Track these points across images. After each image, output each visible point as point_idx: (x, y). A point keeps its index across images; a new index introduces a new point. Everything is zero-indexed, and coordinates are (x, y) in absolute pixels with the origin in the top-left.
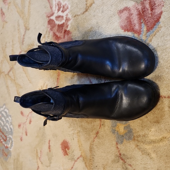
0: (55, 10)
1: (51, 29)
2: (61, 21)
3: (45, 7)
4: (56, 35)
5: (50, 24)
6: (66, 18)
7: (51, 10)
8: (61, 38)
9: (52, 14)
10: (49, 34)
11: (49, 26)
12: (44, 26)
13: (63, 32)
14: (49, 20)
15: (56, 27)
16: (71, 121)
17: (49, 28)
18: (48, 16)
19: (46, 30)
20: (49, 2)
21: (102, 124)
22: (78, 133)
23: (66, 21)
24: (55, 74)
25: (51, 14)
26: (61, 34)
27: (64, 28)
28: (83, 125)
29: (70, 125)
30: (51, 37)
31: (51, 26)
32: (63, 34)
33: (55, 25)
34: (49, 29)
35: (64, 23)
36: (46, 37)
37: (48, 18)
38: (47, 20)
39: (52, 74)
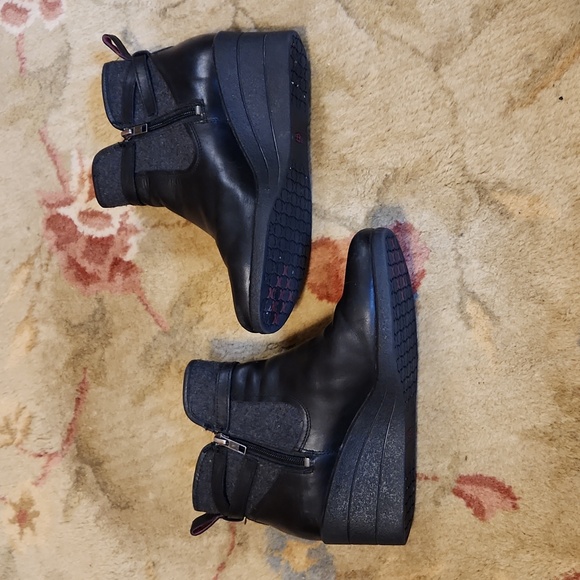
0: (79, 192)
1: (59, 246)
2: (99, 229)
3: (38, 173)
4: (78, 265)
5: (54, 229)
6: (121, 223)
7: (61, 187)
8: (99, 279)
9: (68, 202)
10: (49, 259)
11: (51, 233)
12: (29, 228)
13: (108, 262)
14: (53, 216)
15: (81, 244)
16: (126, 532)
17: (49, 238)
18: (51, 202)
19: (37, 245)
20: (55, 163)
21: (237, 542)
22: (149, 568)
23: (123, 233)
24: (69, 386)
25: (62, 199)
26: (100, 268)
27: (113, 252)
28: (171, 544)
29: (121, 543)
30: (56, 268)
31: (59, 236)
32: (108, 269)
33: (74, 235)
34: (52, 242)
35: (111, 238)
36: (37, 265)
37: (46, 210)
38: (43, 213)
39: (54, 382)
